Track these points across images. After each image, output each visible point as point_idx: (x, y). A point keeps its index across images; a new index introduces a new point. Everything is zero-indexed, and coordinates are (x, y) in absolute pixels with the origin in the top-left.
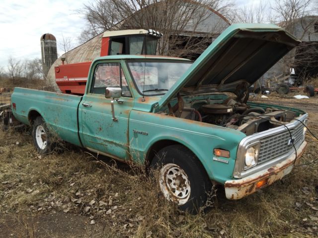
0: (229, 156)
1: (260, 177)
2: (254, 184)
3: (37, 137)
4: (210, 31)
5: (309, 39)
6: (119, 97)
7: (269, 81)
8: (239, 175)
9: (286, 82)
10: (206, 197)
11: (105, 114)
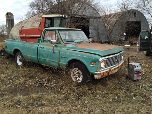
0: (96, 64)
1: (106, 72)
2: (104, 74)
3: (17, 60)
4: (89, 15)
5: (132, 20)
6: (56, 44)
7: (114, 38)
8: (99, 71)
9: (121, 39)
10: (88, 78)
11: (49, 50)
